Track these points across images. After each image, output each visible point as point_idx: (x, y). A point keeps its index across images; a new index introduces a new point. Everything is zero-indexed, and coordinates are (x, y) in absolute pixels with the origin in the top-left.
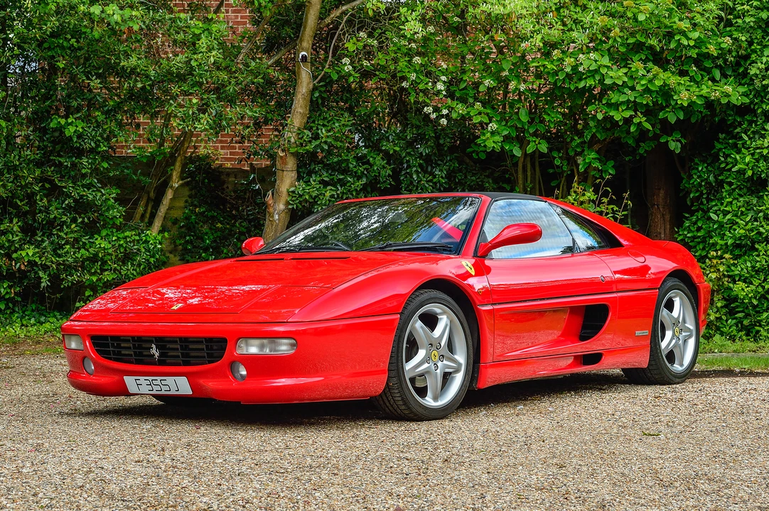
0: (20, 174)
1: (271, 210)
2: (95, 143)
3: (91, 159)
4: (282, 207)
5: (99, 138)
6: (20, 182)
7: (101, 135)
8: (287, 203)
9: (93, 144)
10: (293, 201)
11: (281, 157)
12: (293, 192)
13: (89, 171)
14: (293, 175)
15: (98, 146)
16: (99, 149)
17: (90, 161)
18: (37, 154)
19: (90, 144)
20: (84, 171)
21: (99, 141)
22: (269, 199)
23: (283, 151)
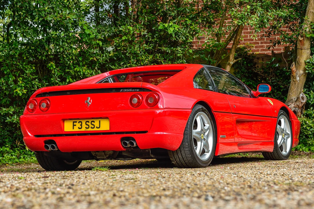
0: (141, 59)
1: (294, 74)
2: (186, 38)
3: (183, 47)
4: (301, 72)
5: (188, 34)
6: (140, 64)
7: (189, 32)
8: (305, 70)
9: (184, 39)
10: (309, 68)
11: (300, 41)
12: (308, 62)
13: (182, 55)
14: (308, 51)
15: (187, 39)
16: (188, 41)
17: (182, 49)
18: (150, 46)
19: (183, 38)
20: (179, 55)
21: (187, 36)
22: (293, 68)
23: (302, 37)
